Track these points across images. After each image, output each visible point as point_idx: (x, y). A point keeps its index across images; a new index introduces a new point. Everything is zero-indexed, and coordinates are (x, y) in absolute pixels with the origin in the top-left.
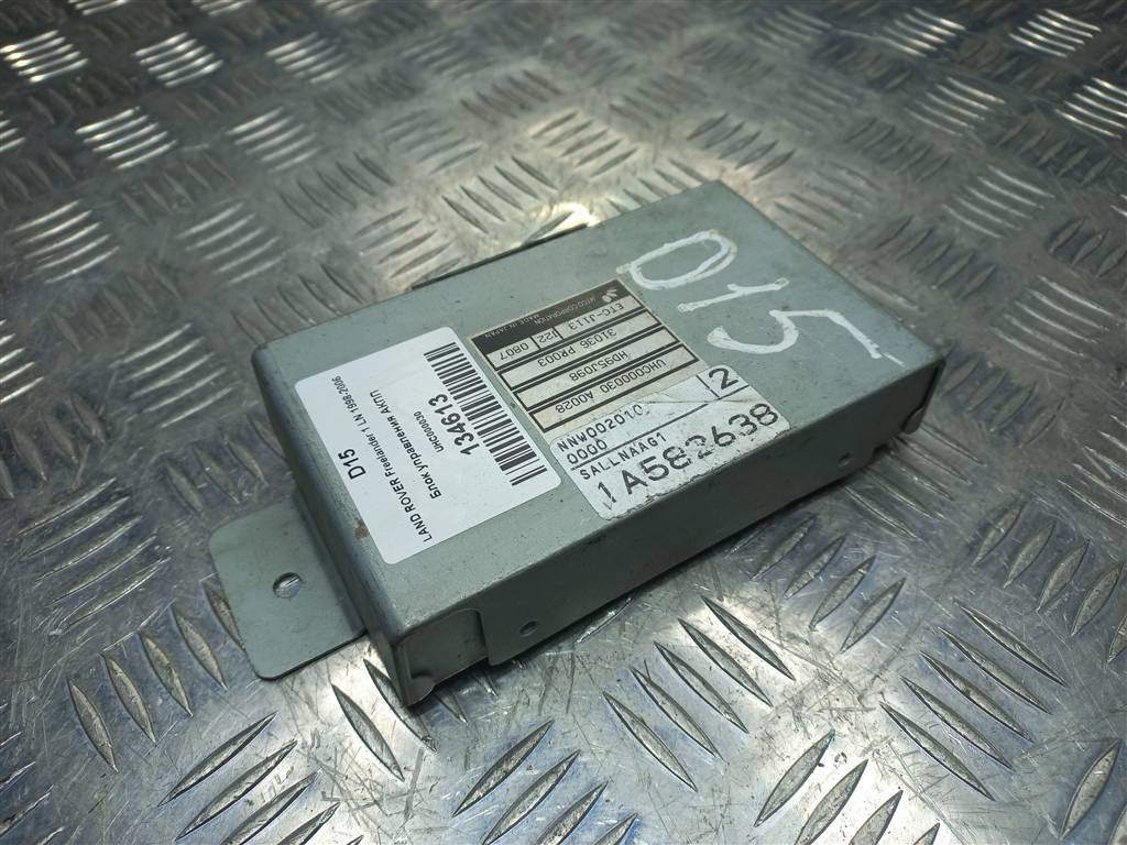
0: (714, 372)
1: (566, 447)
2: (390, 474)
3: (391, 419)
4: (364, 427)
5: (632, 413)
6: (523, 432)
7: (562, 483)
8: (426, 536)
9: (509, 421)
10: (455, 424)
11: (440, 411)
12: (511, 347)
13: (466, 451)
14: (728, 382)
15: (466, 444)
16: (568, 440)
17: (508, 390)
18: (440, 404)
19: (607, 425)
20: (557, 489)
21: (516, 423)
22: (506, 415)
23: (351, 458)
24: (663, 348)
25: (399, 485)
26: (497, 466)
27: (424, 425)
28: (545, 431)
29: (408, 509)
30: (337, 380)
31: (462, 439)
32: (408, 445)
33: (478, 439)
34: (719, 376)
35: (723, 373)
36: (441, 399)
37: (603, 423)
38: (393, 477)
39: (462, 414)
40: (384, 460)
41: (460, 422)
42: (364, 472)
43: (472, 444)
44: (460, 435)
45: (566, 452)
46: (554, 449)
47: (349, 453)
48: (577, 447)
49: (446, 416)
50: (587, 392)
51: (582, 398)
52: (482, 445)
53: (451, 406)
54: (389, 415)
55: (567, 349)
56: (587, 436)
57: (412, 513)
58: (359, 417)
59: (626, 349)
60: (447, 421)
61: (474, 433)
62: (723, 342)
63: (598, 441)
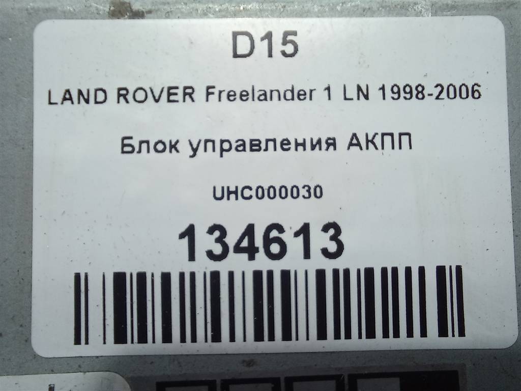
2: (208, 94)
3: (332, 143)
4: (337, 93)
7: (35, 356)
8: (57, 97)
10: (259, 242)
11: (305, 231)
13: (189, 233)
15: (205, 242)
18: (320, 240)
20: (28, 340)
23: (278, 47)
25: (180, 97)
26: (131, 269)
27: (292, 192)
29: (122, 94)
30: (474, 92)
31: (220, 240)
32: (255, 146)
33: (203, 266)
36: (332, 247)
38: (200, 94)
39: (277, 267)
40: (244, 96)
41: (261, 255)
42: (236, 55)
43: (200, 253)
44: (231, 240)
47: (289, 49)
49: (287, 237)
52: (188, 267)
53: (307, 255)
54: (342, 143)
57: (112, 95)
58: (363, 93)
60: (274, 234)
61: (223, 267)
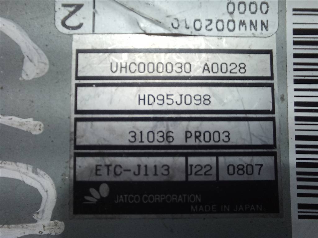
0: (74, 28)
1: (263, 23)
5: (183, 24)
6: (291, 60)
9: (296, 82)
12: (245, 178)
14: (72, 9)
16: (256, 29)
17: (276, 87)
19: (213, 26)
21: (291, 75)
22: (296, 90)
24: (98, 85)
28: (270, 52)
34: (73, 21)
35: (68, 23)
37: (215, 29)
45: (264, 18)
46: (273, 28)
48: (254, 18)
50: (206, 74)
51: (215, 70)
55: (191, 142)
56: (237, 24)
59: (134, 105)
62: (35, 59)
63: (232, 13)
